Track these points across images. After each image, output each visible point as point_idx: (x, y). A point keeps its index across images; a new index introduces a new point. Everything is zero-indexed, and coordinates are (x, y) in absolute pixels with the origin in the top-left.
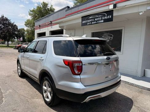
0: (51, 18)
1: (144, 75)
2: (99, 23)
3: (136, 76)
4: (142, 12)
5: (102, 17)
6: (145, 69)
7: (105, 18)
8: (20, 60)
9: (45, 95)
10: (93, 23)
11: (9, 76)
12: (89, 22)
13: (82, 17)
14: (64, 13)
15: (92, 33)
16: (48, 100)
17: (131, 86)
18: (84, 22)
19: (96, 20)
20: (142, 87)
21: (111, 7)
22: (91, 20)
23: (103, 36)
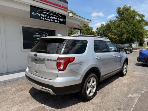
2: (55, 22)
7: (60, 20)
12: (43, 17)
13: (31, 6)
21: (71, 15)
22: (46, 16)
23: (38, 34)
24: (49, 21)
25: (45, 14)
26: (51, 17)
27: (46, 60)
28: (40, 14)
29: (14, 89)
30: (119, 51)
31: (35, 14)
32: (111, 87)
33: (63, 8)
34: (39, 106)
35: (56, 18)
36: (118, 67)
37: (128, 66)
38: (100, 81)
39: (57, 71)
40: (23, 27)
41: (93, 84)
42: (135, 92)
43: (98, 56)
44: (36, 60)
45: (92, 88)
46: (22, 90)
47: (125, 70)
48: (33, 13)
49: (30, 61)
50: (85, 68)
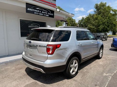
2: (45, 16)
12: (36, 12)
21: (58, 10)
22: (38, 11)
23: (32, 25)
24: (41, 15)
25: (38, 10)
26: (42, 12)
27: (38, 46)
28: (34, 10)
29: (14, 68)
30: (97, 39)
31: (30, 9)
32: (90, 67)
33: (52, 5)
34: (32, 82)
35: (46, 13)
36: (95, 52)
37: (103, 50)
38: (81, 63)
39: (47, 55)
40: (20, 20)
41: (75, 65)
42: (109, 71)
43: (79, 43)
44: (30, 46)
45: (74, 69)
46: (20, 69)
47: (101, 54)
48: (28, 9)
49: (26, 46)
50: (69, 53)
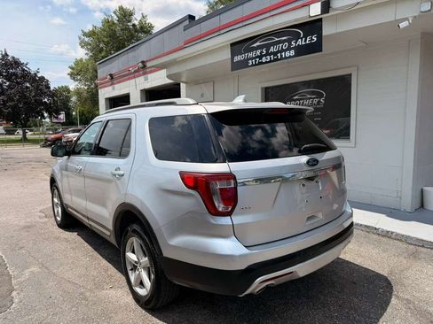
0: (142, 52)
1: (422, 205)
2: (282, 58)
3: (398, 207)
4: (407, 19)
5: (289, 41)
6: (425, 188)
7: (299, 42)
8: (58, 178)
9: (132, 278)
10: (264, 60)
11: (29, 227)
12: (252, 59)
13: (232, 45)
14: (180, 35)
15: (262, 88)
16: (142, 292)
17: (384, 239)
18: (237, 58)
19: (272, 50)
20: (417, 239)
22: (258, 53)
24: (266, 62)
31: (239, 58)
48: (235, 59)
